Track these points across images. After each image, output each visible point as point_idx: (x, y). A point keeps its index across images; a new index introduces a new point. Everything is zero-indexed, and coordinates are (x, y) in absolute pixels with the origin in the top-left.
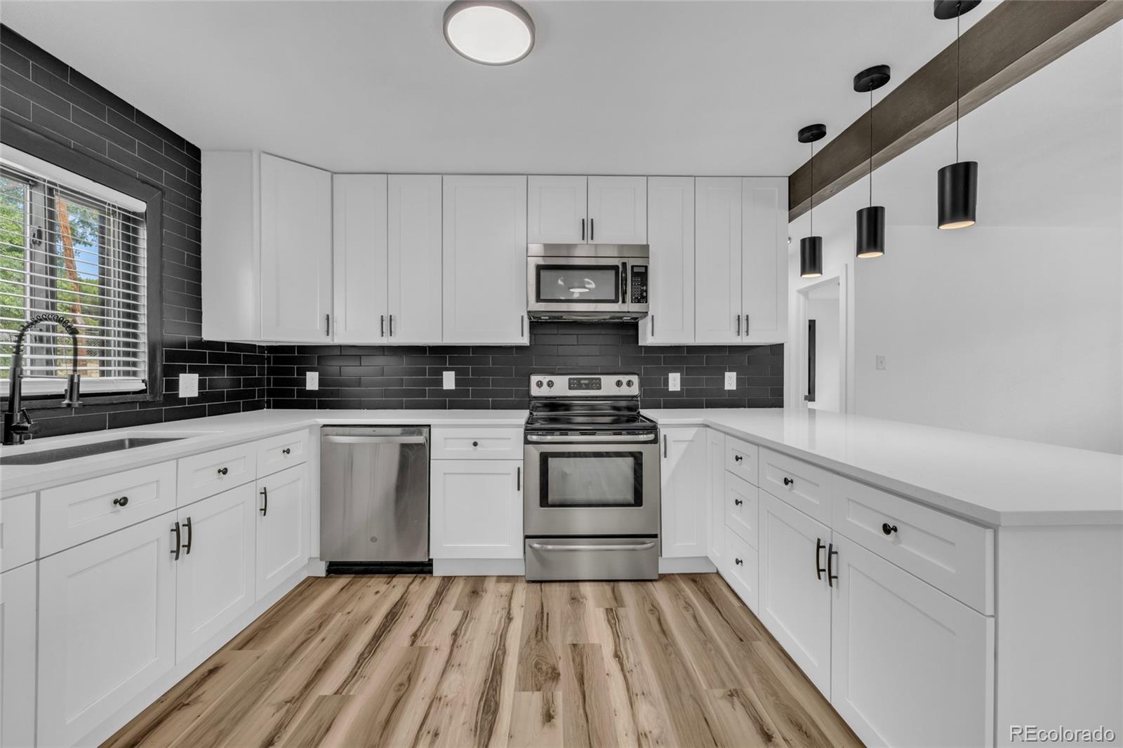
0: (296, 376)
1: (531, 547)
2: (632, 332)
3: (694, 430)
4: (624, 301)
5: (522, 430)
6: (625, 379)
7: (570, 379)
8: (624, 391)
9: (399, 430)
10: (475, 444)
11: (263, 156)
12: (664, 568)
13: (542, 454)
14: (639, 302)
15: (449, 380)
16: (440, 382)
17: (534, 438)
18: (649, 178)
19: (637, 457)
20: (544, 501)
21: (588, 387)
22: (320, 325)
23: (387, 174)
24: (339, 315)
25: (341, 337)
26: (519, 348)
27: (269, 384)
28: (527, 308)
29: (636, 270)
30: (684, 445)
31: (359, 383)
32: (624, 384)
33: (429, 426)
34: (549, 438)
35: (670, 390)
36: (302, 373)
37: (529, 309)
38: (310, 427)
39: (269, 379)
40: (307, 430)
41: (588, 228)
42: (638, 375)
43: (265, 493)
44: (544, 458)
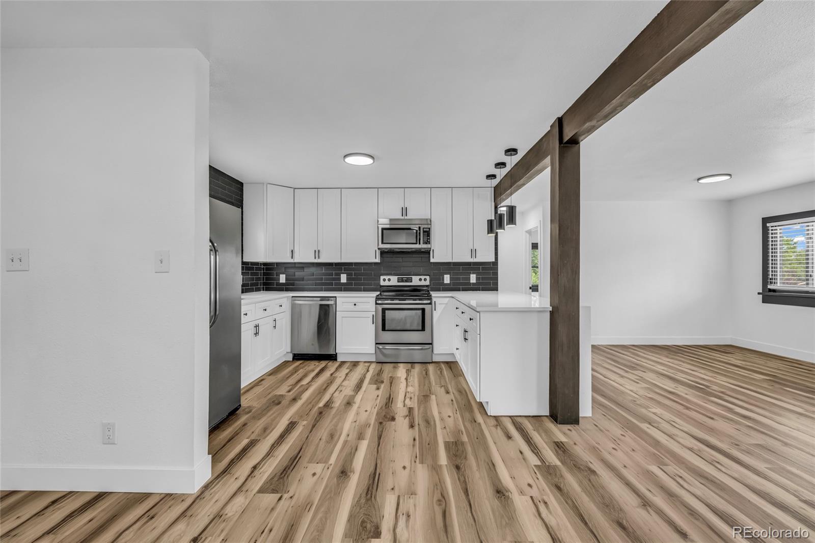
0: (275, 276)
1: (378, 348)
2: (427, 256)
3: (448, 299)
4: (420, 244)
5: (374, 299)
6: (423, 277)
7: (398, 278)
8: (423, 283)
9: (319, 299)
10: (355, 305)
11: (268, 185)
12: (435, 359)
13: (382, 309)
14: (426, 244)
15: (344, 278)
16: (339, 279)
17: (380, 302)
18: (432, 189)
19: (423, 310)
20: (384, 329)
21: (406, 281)
22: (289, 254)
23: (318, 188)
24: (296, 250)
25: (298, 259)
26: (376, 264)
27: (263, 280)
28: (378, 246)
29: (425, 230)
30: (444, 306)
31: (303, 279)
32: (423, 280)
33: (336, 297)
34: (386, 302)
35: (445, 282)
36: (278, 275)
37: (379, 247)
38: (287, 297)
39: (263, 278)
40: (286, 299)
41: (404, 211)
42: (429, 275)
43: (275, 320)
44: (384, 310)
